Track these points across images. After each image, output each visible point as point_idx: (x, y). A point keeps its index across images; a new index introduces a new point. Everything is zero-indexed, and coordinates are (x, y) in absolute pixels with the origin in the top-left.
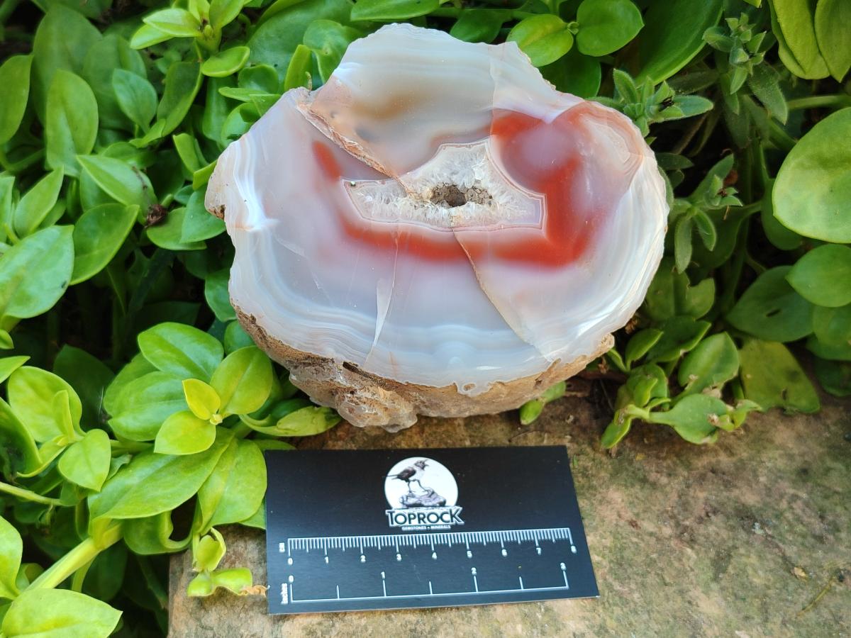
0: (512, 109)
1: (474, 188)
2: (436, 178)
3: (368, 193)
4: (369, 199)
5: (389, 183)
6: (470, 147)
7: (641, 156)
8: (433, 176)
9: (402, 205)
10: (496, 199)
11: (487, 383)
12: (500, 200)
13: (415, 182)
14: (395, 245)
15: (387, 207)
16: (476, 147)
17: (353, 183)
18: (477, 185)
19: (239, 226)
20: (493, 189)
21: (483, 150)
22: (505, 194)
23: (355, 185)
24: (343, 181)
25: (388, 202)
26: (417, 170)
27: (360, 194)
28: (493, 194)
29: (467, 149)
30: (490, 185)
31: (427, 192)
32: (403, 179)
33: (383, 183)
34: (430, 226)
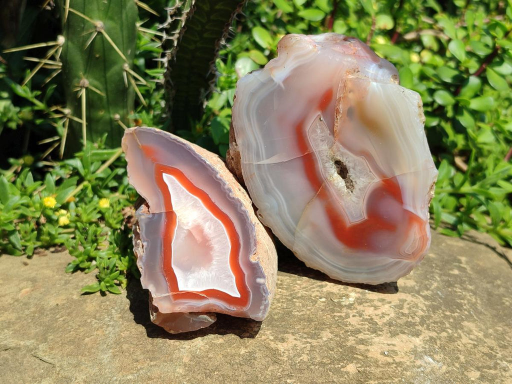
0: (400, 186)
1: (352, 182)
2: (346, 161)
3: (321, 129)
4: (319, 131)
5: (331, 137)
6: (370, 172)
8: (346, 158)
9: (325, 149)
10: (352, 195)
12: (353, 197)
13: (339, 150)
15: (319, 142)
18: (354, 183)
19: (271, 69)
20: (357, 191)
22: (357, 199)
23: (321, 120)
24: (320, 113)
25: (322, 141)
27: (318, 125)
28: (354, 192)
30: (357, 189)
31: (338, 158)
32: (337, 143)
33: (330, 134)
34: (322, 167)
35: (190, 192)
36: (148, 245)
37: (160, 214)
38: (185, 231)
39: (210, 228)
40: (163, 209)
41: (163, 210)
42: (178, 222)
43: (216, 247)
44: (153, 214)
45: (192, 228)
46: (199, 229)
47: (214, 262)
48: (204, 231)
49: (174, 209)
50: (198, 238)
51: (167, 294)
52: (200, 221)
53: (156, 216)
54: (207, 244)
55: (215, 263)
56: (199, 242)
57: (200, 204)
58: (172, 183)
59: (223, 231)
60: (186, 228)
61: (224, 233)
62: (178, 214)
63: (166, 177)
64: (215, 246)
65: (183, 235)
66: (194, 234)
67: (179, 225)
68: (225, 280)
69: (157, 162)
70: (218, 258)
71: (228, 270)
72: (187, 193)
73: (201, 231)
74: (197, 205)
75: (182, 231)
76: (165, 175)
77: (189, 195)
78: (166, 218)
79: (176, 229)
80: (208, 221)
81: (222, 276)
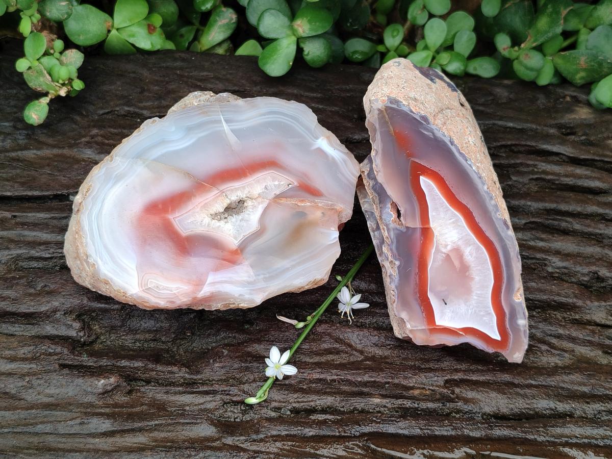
1: (226, 218)
2: (250, 212)
3: (279, 186)
4: (276, 183)
5: (272, 196)
7: (141, 290)
8: (252, 212)
9: (258, 189)
10: (210, 219)
11: (145, 129)
12: (207, 220)
13: (259, 203)
14: (246, 169)
15: (264, 184)
16: (241, 238)
17: (290, 186)
18: (226, 220)
20: (216, 223)
21: (235, 238)
22: (207, 224)
23: (288, 185)
24: (296, 184)
25: (266, 188)
26: (263, 210)
27: (282, 183)
28: (214, 221)
29: (244, 234)
30: (218, 224)
31: (249, 203)
32: (267, 201)
33: (275, 194)
35: (450, 206)
36: (401, 265)
37: (415, 230)
38: (444, 255)
39: (471, 254)
40: (418, 223)
41: (418, 225)
42: (436, 242)
43: (477, 278)
44: (407, 228)
45: (451, 251)
46: (458, 251)
48: (464, 257)
49: (433, 224)
50: (457, 263)
51: (424, 328)
52: (461, 244)
53: (410, 231)
54: (467, 274)
55: (475, 298)
56: (457, 268)
57: (462, 222)
58: (431, 190)
60: (444, 250)
62: (436, 233)
63: (425, 182)
65: (440, 257)
66: (452, 259)
67: (437, 247)
68: (485, 318)
69: (412, 159)
70: (479, 292)
71: (489, 308)
72: (447, 206)
73: (461, 257)
74: (459, 224)
75: (440, 253)
76: (423, 179)
77: (450, 210)
78: (422, 235)
79: (433, 251)
80: (470, 246)
81: (482, 313)
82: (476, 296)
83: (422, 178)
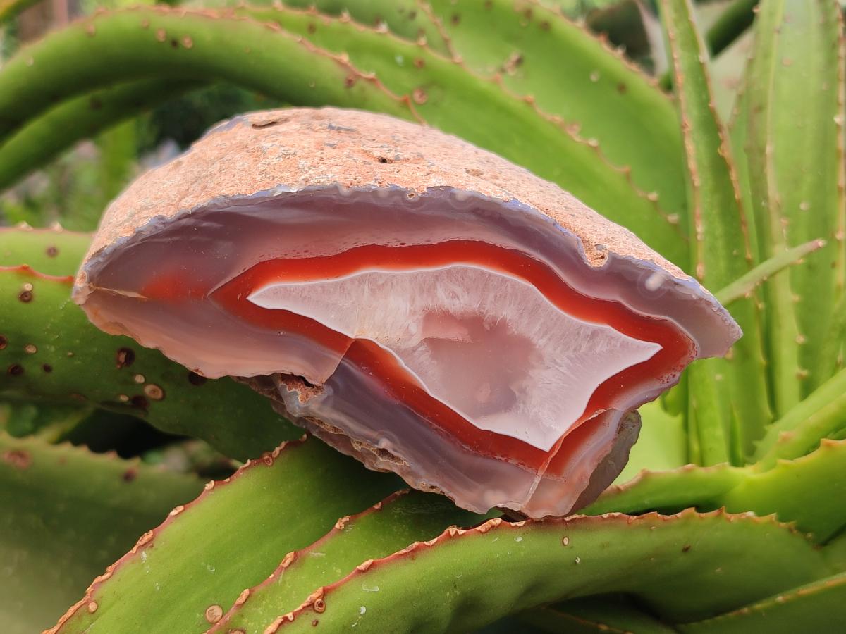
35: (337, 277)
36: (391, 440)
37: (341, 369)
38: (423, 348)
39: (455, 296)
40: (333, 357)
41: (337, 358)
43: (508, 313)
44: (329, 382)
45: (425, 329)
46: (432, 317)
47: (540, 342)
48: (452, 311)
49: (352, 334)
50: (455, 334)
51: (537, 480)
52: (422, 302)
53: (338, 381)
54: (487, 327)
56: (468, 339)
57: (381, 275)
58: (286, 294)
59: (483, 273)
60: (415, 342)
61: (490, 275)
62: (370, 335)
63: (265, 297)
64: (505, 313)
65: (424, 356)
66: (441, 336)
67: (397, 351)
68: (598, 349)
69: (209, 294)
70: (537, 327)
71: (581, 326)
72: (333, 284)
73: (447, 317)
74: (380, 282)
75: (416, 354)
76: (256, 298)
77: (343, 283)
78: (358, 365)
79: (401, 362)
80: (435, 288)
81: (584, 347)
82: (542, 338)
83: (252, 298)
